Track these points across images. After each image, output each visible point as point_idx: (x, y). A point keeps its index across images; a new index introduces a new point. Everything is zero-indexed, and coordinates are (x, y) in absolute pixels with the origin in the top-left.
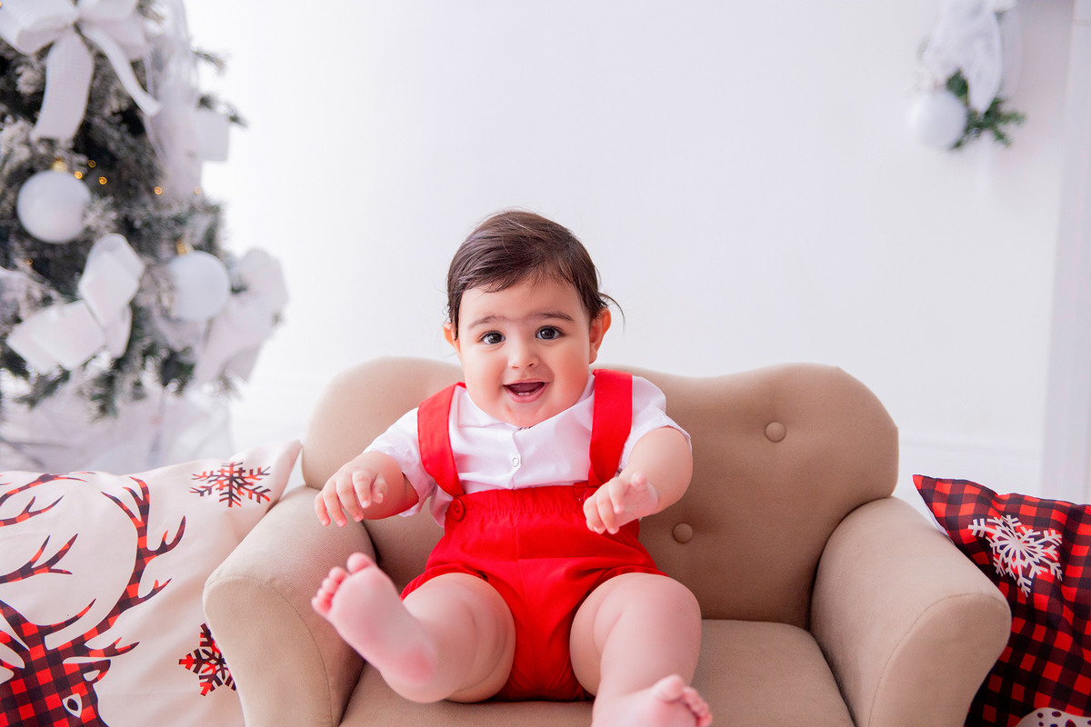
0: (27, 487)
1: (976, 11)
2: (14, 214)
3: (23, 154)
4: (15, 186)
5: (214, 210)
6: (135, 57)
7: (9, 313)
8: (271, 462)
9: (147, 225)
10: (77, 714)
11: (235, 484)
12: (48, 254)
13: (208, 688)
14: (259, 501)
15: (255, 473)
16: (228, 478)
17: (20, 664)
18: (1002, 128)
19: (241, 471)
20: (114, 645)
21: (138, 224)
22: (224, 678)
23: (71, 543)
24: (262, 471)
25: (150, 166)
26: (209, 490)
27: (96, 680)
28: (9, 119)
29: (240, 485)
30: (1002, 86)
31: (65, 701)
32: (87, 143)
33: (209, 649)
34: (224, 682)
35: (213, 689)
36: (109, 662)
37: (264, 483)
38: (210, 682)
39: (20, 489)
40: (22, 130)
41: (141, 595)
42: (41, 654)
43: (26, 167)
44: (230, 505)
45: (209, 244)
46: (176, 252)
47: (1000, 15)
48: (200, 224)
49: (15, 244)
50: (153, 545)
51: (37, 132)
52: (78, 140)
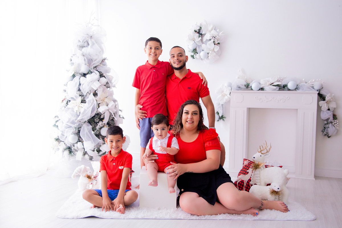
1: (219, 104)
2: (100, 133)
3: (101, 126)
4: (101, 129)
6: (114, 113)
7: (100, 145)
12: (103, 137)
18: (223, 119)
28: (100, 121)
30: (223, 114)
32: (108, 124)
40: (102, 123)
47: (222, 105)
49: (100, 136)
51: (104, 122)
52: (107, 123)
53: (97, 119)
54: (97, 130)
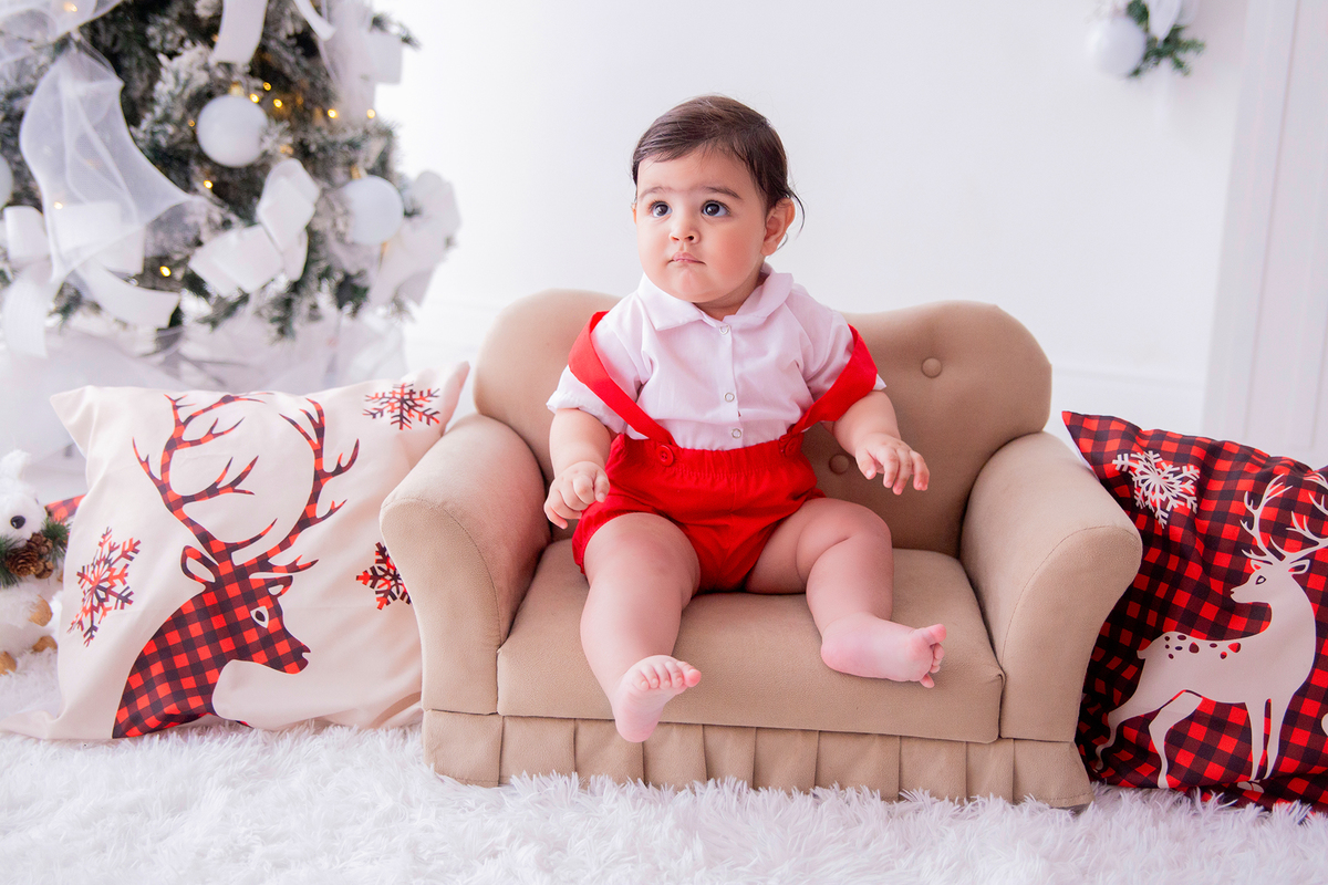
0: (211, 408)
2: (194, 139)
3: (202, 79)
4: (195, 111)
5: (387, 134)
7: (190, 236)
8: (440, 384)
9: (322, 149)
10: (265, 624)
11: (406, 407)
12: (226, 178)
13: (384, 602)
14: (428, 423)
15: (425, 394)
16: (399, 400)
17: (212, 579)
18: (1181, 56)
19: (412, 392)
20: (295, 562)
21: (313, 148)
22: (398, 593)
23: (252, 464)
24: (432, 392)
25: (325, 89)
26: (381, 411)
27: (280, 594)
28: (188, 44)
29: (410, 407)
30: (1182, 13)
31: (253, 613)
32: (263, 67)
33: (384, 566)
34: (398, 597)
35: (388, 603)
36: (291, 577)
37: (432, 405)
38: (385, 596)
39: (204, 411)
40: (201, 54)
41: (319, 515)
42: (229, 570)
43: (205, 91)
44: (401, 428)
45: (382, 169)
46: (350, 176)
48: (374, 147)
49: (195, 168)
50: (329, 467)
52: (252, 64)
53: (165, 29)
54: (158, 111)
